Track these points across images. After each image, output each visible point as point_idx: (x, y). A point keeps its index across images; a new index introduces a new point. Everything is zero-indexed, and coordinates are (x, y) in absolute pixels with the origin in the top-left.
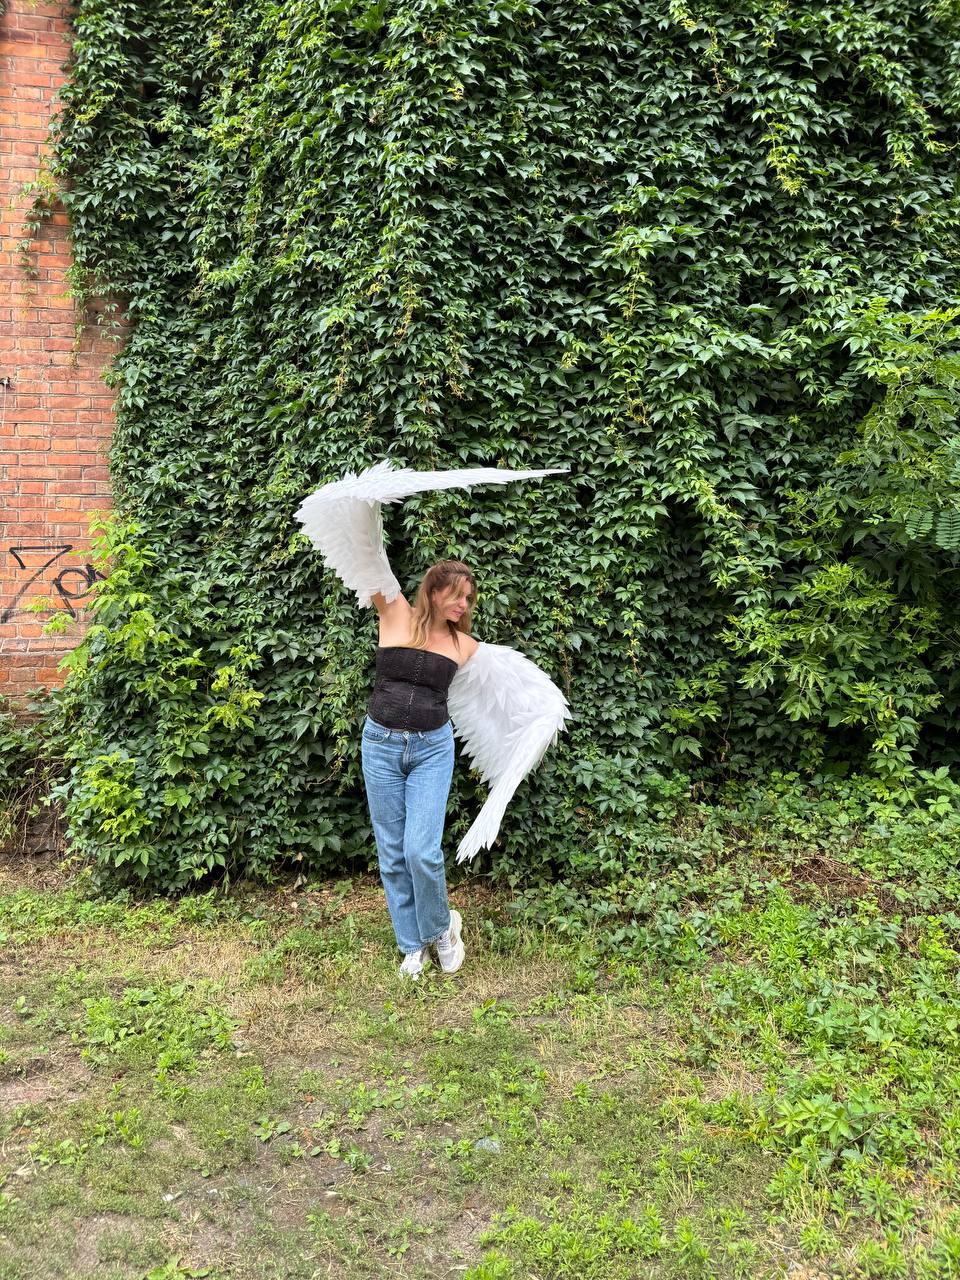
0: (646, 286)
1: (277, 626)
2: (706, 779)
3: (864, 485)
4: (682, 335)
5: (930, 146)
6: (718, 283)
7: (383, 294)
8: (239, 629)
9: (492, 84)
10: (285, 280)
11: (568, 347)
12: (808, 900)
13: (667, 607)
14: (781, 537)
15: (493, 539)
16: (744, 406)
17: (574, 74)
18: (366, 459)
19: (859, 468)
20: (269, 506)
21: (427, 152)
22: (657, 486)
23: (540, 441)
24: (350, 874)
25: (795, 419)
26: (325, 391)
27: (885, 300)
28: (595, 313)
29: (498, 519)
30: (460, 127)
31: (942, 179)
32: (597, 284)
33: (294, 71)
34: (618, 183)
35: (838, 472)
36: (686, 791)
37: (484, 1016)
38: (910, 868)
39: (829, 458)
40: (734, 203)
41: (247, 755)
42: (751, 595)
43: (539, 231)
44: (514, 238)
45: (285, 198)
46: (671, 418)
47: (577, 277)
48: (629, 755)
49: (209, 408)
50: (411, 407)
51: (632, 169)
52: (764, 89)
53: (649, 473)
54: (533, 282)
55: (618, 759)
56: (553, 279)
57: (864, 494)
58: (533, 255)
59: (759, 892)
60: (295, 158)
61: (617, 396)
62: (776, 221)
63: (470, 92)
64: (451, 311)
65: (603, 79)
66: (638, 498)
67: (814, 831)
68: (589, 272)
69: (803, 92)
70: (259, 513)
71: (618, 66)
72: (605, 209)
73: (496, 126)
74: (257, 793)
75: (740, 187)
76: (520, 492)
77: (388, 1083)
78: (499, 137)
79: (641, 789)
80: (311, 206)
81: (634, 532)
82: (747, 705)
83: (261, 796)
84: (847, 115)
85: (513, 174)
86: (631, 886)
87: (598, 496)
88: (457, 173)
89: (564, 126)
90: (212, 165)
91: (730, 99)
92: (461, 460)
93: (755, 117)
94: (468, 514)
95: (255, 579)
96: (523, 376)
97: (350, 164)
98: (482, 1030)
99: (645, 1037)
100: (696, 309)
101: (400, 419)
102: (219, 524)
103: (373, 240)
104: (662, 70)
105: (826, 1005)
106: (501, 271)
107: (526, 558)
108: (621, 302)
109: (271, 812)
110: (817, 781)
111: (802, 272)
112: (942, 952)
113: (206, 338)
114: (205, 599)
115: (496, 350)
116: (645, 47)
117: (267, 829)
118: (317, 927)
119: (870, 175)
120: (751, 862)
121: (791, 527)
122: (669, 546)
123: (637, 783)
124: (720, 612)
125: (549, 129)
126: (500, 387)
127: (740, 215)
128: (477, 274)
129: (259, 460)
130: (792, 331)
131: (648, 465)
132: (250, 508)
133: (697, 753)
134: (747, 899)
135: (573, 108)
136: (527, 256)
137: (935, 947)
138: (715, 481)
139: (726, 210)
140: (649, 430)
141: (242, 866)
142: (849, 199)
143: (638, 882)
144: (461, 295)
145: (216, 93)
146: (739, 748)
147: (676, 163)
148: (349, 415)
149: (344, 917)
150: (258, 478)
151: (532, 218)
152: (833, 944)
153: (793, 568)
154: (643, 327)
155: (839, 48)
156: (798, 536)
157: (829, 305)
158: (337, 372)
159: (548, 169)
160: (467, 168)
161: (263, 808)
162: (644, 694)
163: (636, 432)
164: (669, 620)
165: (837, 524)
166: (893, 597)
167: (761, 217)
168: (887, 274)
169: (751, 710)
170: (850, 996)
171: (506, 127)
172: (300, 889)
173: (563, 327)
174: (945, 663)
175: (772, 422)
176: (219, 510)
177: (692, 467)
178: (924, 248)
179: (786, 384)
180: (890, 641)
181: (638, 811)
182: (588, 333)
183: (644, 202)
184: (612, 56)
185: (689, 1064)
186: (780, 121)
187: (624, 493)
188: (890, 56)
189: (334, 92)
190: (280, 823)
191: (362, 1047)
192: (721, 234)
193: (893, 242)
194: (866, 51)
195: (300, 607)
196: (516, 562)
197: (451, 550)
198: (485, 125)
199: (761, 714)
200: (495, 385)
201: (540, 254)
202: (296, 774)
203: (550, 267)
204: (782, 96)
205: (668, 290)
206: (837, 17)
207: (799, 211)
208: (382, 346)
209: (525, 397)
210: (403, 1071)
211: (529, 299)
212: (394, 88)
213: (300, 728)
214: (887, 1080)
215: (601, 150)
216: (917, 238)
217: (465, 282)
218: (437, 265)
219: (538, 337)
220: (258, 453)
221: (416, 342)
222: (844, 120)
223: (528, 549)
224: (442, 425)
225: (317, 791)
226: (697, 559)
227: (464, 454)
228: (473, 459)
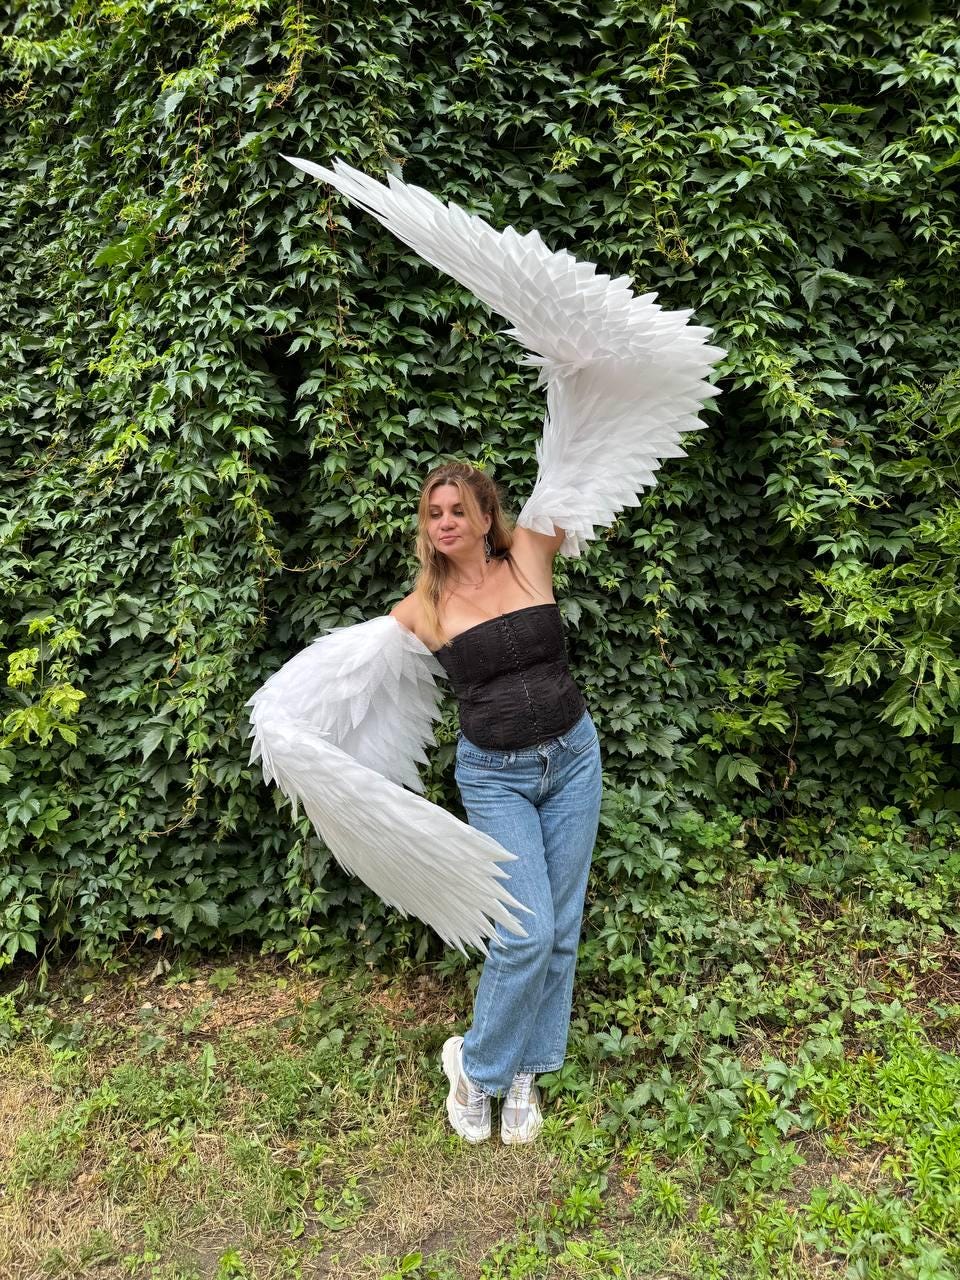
1: (123, 588)
2: (761, 815)
4: (742, 132)
6: (791, 67)
7: (262, 46)
11: (563, 143)
13: (709, 562)
14: (880, 456)
15: (444, 451)
16: (827, 258)
18: (233, 314)
20: (115, 409)
24: (235, 958)
25: (900, 283)
28: (604, 93)
29: (451, 418)
32: (608, 54)
36: (735, 837)
39: (948, 344)
41: (79, 781)
42: (838, 540)
46: (725, 255)
47: (577, 42)
48: (652, 786)
50: (304, 222)
54: (507, 46)
55: (634, 791)
56: (540, 45)
59: (868, 1020)
61: (639, 224)
64: (373, 69)
67: (937, 904)
68: (595, 34)
70: (102, 421)
74: (91, 840)
76: (486, 377)
79: (672, 836)
82: (822, 707)
83: (98, 844)
86: (658, 1001)
92: (392, 320)
94: (405, 408)
95: (92, 517)
96: (491, 192)
100: (761, 94)
101: (286, 243)
106: (456, 22)
108: (646, 76)
109: (113, 868)
110: (924, 820)
111: (915, 58)
113: (41, 175)
114: (16, 548)
115: (448, 149)
117: (105, 894)
120: (844, 959)
121: (893, 443)
122: (716, 467)
123: (663, 826)
124: (786, 570)
129: (103, 342)
130: (900, 146)
132: (92, 415)
133: (754, 781)
134: (848, 1028)
138: (794, 362)
140: (691, 276)
141: (70, 945)
143: (669, 994)
144: (390, 47)
146: (807, 768)
148: (211, 245)
153: (904, 500)
154: (680, 118)
156: (908, 456)
157: (954, 108)
161: (102, 861)
162: (674, 692)
163: (670, 283)
164: (711, 581)
169: (829, 715)
172: (160, 980)
173: (554, 116)
175: (868, 284)
176: (50, 420)
177: (757, 334)
179: (882, 232)
181: (668, 874)
182: (595, 122)
190: (127, 884)
197: (377, 465)
199: (842, 721)
202: (151, 811)
205: (716, 68)
213: (149, 744)
217: (396, 31)
219: (513, 129)
220: (99, 330)
221: (312, 117)
223: (500, 469)
224: (359, 259)
225: (184, 835)
226: (756, 489)
227: (396, 311)
228: (409, 318)
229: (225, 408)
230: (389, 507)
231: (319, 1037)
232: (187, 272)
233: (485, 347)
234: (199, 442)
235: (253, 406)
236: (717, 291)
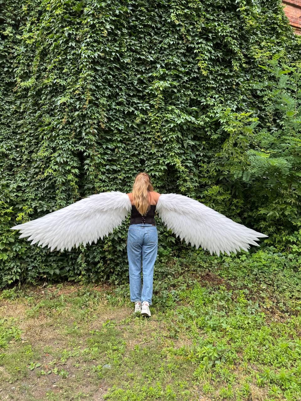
0: (162, 99)
1: (40, 200)
2: (177, 250)
3: (223, 163)
4: (172, 115)
5: (244, 65)
6: (183, 100)
7: (79, 94)
8: (26, 200)
9: (116, 32)
10: (46, 87)
11: (138, 116)
12: (206, 286)
14: (199, 177)
15: (113, 174)
16: (190, 138)
17: (142, 32)
18: (72, 146)
19: (222, 158)
20: (38, 160)
21: (95, 51)
22: (164, 160)
23: (129, 144)
24: (62, 282)
25: (204, 143)
26: (59, 124)
27: (230, 109)
28: (146, 106)
29: (115, 168)
30: (106, 45)
31: (247, 75)
32: (147, 97)
33: (52, 21)
34: (154, 67)
35: (216, 159)
36: (170, 253)
37: (106, 326)
38: (235, 276)
39: (213, 155)
40: (188, 76)
42: (191, 194)
43: (129, 79)
44: (122, 80)
45: (47, 61)
46: (168, 140)
47: (141, 94)
49: (18, 127)
50: (87, 130)
51: (159, 63)
52: (198, 43)
53: (162, 156)
54: (127, 95)
56: (134, 94)
57: (223, 166)
58: (127, 86)
59: (191, 284)
60: (51, 48)
61: (153, 132)
62: (200, 83)
63: (109, 34)
64: (101, 101)
65: (150, 35)
66: (158, 163)
67: (207, 265)
68: (145, 93)
69: (209, 46)
70: (34, 162)
71: (155, 31)
72: (150, 74)
73: (117, 45)
74: (31, 255)
75: (190, 72)
76: (122, 159)
77: (74, 349)
78: (118, 49)
80: (56, 64)
81: (157, 174)
84: (221, 54)
85: (122, 61)
87: (146, 162)
88: (104, 58)
89: (138, 48)
90: (22, 48)
91: (188, 45)
92: (104, 148)
93: (195, 51)
94: (105, 165)
95: (32, 184)
96: (124, 123)
97: (70, 52)
98: (105, 330)
99: (157, 330)
100: (176, 107)
101: (84, 134)
102: (20, 165)
103: (76, 77)
104: (168, 34)
105: (211, 318)
106: (117, 91)
107: (123, 180)
108: (154, 103)
109: (35, 261)
111: (207, 99)
112: (243, 301)
113: (18, 104)
114: (15, 190)
115: (115, 115)
116: (163, 27)
117: (34, 267)
118: (51, 299)
119: (227, 72)
120: (189, 275)
121: (202, 174)
122: (167, 178)
125: (134, 48)
126: (116, 126)
127: (190, 80)
128: (110, 91)
129: (35, 145)
130: (204, 116)
131: (161, 153)
132: (31, 160)
133: (174, 242)
134: (188, 286)
135: (141, 43)
136: (126, 86)
137: (242, 299)
138: (181, 159)
139: (186, 78)
140: (162, 143)
141: (25, 280)
142: (221, 78)
144: (105, 96)
145: (25, 25)
147: (172, 63)
148: (67, 132)
149: (60, 296)
150: (34, 151)
151: (128, 75)
152: (213, 299)
153: (203, 186)
154: (161, 111)
155: (219, 34)
156: (204, 177)
157: (215, 109)
158: (63, 118)
159: (133, 60)
160: (107, 58)
161: (33, 260)
162: (159, 224)
163: (158, 143)
165: (215, 174)
166: (231, 196)
167: (196, 81)
168: (231, 101)
170: (218, 315)
171: (120, 46)
172: (45, 287)
173: (136, 110)
174: (245, 216)
175: (198, 143)
176: (20, 161)
177: (174, 155)
178: (241, 95)
179: (201, 132)
180: (229, 209)
182: (144, 112)
183: (162, 73)
184: (153, 28)
185: (170, 337)
186: (202, 53)
187: (154, 162)
188: (233, 38)
189: (65, 29)
190: (39, 265)
191: (66, 337)
192: (184, 85)
193: (233, 92)
194: (227, 36)
195: (48, 193)
196: (120, 181)
197: (100, 177)
198: (114, 45)
200: (115, 126)
201: (130, 86)
202: (45, 249)
203: (133, 90)
204: (203, 46)
205: (168, 101)
206: (219, 25)
207: (207, 80)
208: (78, 111)
209: (124, 130)
210: (79, 344)
211: (126, 100)
212: (85, 30)
214: (228, 339)
215: (149, 56)
216: (240, 92)
217: (106, 93)
218: (97, 87)
219: (129, 112)
220: (35, 142)
221: (89, 110)
222: (220, 55)
223: (124, 178)
224: (97, 137)
225: (51, 254)
226: (175, 183)
227: (104, 147)
228: (107, 148)
229: (69, 165)
230: (102, 185)
231: (84, 294)
232: (61, 137)
233: (122, 154)
234: (63, 171)
235: (75, 165)
236: (167, 146)
